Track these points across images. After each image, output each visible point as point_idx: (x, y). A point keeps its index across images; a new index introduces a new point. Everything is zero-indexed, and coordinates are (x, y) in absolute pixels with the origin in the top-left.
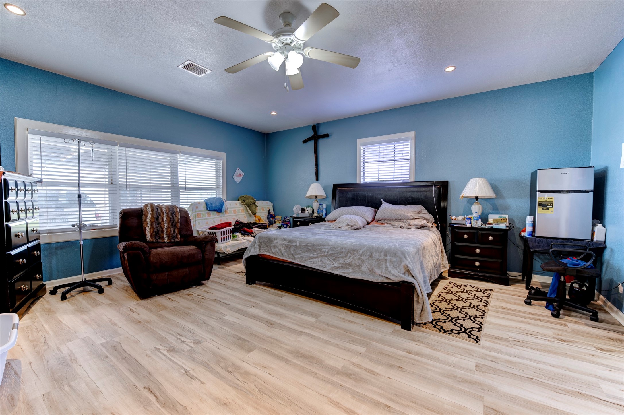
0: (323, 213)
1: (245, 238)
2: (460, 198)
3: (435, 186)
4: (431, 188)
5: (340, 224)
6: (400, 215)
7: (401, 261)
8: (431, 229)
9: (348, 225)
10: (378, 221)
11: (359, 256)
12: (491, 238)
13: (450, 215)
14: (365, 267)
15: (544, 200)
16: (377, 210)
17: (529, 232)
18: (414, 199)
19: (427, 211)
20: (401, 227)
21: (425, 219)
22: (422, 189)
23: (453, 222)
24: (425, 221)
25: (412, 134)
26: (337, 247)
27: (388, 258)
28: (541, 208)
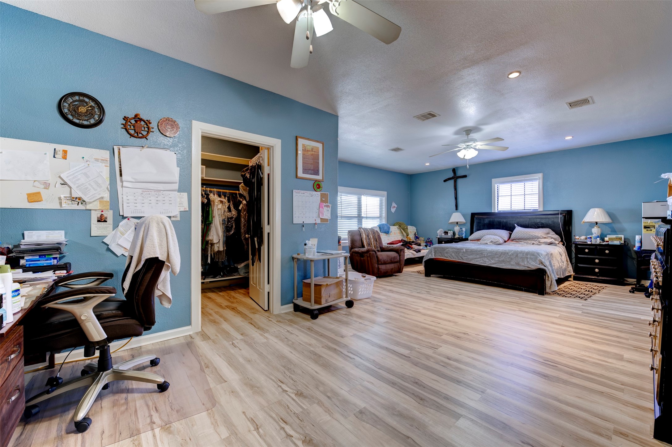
0: (463, 235)
1: (409, 251)
2: (582, 223)
3: (560, 214)
4: (557, 216)
5: (485, 241)
6: (532, 236)
7: (537, 258)
8: (558, 245)
9: (492, 242)
10: (513, 240)
11: (509, 256)
12: (607, 252)
13: (574, 236)
14: (513, 262)
15: (648, 224)
16: (511, 232)
17: (638, 247)
18: (543, 224)
19: (554, 233)
20: (533, 244)
21: (552, 238)
22: (549, 216)
23: (576, 240)
24: (553, 240)
25: (540, 175)
26: (493, 252)
27: (529, 256)
28: (646, 230)
